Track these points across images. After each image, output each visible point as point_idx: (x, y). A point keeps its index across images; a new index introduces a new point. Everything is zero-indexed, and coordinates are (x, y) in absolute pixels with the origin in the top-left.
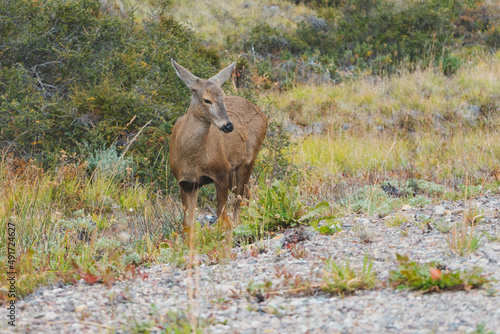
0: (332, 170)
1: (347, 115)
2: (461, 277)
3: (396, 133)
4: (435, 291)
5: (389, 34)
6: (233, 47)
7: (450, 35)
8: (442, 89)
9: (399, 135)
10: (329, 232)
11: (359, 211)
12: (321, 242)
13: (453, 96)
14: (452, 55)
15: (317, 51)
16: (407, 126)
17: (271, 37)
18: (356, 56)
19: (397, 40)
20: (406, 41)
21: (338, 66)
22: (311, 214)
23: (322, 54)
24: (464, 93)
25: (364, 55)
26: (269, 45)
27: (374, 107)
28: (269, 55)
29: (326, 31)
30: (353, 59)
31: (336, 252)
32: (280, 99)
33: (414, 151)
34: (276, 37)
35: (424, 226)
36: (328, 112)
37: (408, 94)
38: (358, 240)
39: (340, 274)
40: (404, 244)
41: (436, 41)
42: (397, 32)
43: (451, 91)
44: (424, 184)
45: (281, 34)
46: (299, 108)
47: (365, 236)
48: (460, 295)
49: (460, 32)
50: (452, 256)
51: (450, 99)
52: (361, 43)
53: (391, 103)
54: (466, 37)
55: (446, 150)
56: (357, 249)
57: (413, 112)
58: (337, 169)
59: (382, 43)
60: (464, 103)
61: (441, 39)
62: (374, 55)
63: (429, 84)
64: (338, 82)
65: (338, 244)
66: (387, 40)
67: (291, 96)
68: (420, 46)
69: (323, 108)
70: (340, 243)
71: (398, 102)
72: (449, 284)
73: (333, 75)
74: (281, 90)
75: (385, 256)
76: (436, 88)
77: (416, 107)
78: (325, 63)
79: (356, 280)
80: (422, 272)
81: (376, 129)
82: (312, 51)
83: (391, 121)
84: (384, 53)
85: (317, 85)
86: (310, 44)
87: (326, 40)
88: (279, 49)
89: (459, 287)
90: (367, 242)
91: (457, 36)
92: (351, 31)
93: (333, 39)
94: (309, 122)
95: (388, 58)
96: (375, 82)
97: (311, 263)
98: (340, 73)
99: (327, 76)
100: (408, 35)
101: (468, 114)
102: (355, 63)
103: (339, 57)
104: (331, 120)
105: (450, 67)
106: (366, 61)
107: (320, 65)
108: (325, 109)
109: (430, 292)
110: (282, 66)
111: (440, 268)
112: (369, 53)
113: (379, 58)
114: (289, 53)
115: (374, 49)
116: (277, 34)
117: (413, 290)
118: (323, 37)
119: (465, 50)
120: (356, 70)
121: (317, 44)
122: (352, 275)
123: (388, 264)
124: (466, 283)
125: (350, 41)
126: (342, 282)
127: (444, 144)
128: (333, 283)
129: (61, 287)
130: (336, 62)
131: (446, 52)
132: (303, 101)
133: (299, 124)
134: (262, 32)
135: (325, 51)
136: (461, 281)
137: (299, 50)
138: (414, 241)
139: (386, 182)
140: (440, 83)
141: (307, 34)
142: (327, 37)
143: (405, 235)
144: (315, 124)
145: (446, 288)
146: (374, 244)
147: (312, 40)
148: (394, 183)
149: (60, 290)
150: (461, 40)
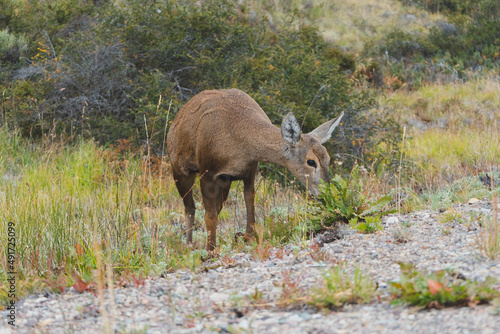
1: (469, 111)
2: (470, 290)
4: (433, 307)
6: (370, 52)
15: (448, 53)
17: (404, 42)
18: (484, 57)
21: (466, 67)
22: (373, 209)
23: (452, 56)
25: (492, 56)
26: (402, 49)
28: (402, 59)
29: (456, 35)
30: (481, 60)
31: (362, 253)
32: (408, 98)
34: (409, 42)
36: (451, 108)
40: (441, 243)
45: (415, 39)
46: (424, 105)
48: (462, 311)
52: (489, 45)
64: (465, 81)
67: (419, 95)
69: (447, 105)
73: (460, 75)
74: (410, 89)
78: (453, 63)
79: (346, 293)
80: (426, 283)
82: (443, 53)
85: (443, 84)
86: (441, 48)
87: (456, 43)
88: (412, 53)
89: (462, 302)
90: (400, 241)
92: (480, 34)
93: (462, 43)
94: (433, 118)
98: (469, 72)
99: (454, 75)
102: (483, 64)
103: (468, 59)
106: (493, 62)
107: (448, 66)
108: (449, 105)
109: (427, 309)
110: (413, 68)
112: (497, 54)
114: (421, 56)
116: (410, 39)
118: (454, 41)
120: (483, 70)
121: (448, 47)
125: (479, 43)
129: (47, 296)
130: (464, 63)
132: (430, 99)
133: (424, 120)
134: (396, 38)
135: (454, 54)
136: (467, 296)
137: (431, 53)
141: (438, 38)
142: (457, 40)
144: (439, 120)
147: (443, 45)
149: (45, 299)
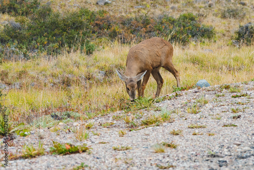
0: (26, 109)
1: (33, 78)
2: (78, 148)
3: (60, 88)
4: (68, 154)
5: (56, 31)
7: (89, 32)
8: (85, 62)
9: (62, 88)
10: (25, 135)
11: (39, 127)
12: (21, 140)
13: (91, 66)
14: (91, 43)
15: (16, 42)
16: (67, 83)
18: (38, 44)
19: (61, 35)
20: (66, 36)
21: (28, 50)
22: (16, 129)
23: (19, 44)
24: (97, 65)
25: (43, 44)
27: (48, 73)
29: (20, 30)
30: (36, 46)
31: (28, 143)
33: (70, 97)
35: (67, 131)
36: (23, 76)
37: (67, 66)
38: (38, 138)
39: (29, 150)
40: (58, 138)
41: (82, 35)
42: (61, 31)
43: (90, 64)
44: (73, 114)
46: (6, 75)
47: (40, 136)
48: (78, 154)
49: (96, 30)
50: (77, 141)
51: (89, 68)
52: (41, 37)
53: (57, 71)
54: (98, 33)
55: (87, 96)
56: (37, 141)
57: (70, 75)
58: (28, 108)
59: (52, 36)
60: (96, 70)
61: (84, 34)
62: (48, 44)
63: (78, 60)
64: (28, 59)
65: (29, 140)
66: (55, 35)
67: (2, 68)
68: (73, 38)
69: (20, 75)
70: (29, 139)
71: (62, 70)
72: (73, 150)
73: (25, 55)
75: (49, 143)
76: (81, 62)
77: (71, 73)
78: (21, 48)
79: (36, 152)
80: (63, 147)
81: (49, 85)
82: (13, 41)
83: (58, 81)
84: (54, 42)
85: (16, 61)
86: (11, 37)
87: (21, 35)
89: (77, 152)
90: (41, 138)
91: (94, 32)
92: (35, 30)
93: (25, 35)
94: (12, 82)
95: (56, 45)
96: (49, 59)
97: (17, 148)
98: (30, 54)
99: (22, 56)
100: (67, 32)
101: (99, 76)
102: (38, 48)
103: (29, 45)
104: (24, 81)
105: (89, 50)
106: (44, 47)
107: (18, 50)
108: (21, 74)
109: (66, 155)
111: (71, 145)
112: (46, 42)
113: (51, 45)
115: (48, 40)
117: (59, 154)
118: (19, 34)
119: (97, 40)
120: (38, 52)
121: (16, 37)
122: (34, 150)
123: (50, 146)
124: (80, 150)
125: (35, 35)
126: (30, 153)
127: (86, 93)
128: (26, 153)
130: (27, 48)
131: (88, 42)
132: (8, 70)
133: (7, 83)
135: (20, 42)
136: (78, 149)
137: (5, 41)
138: (62, 137)
139: (53, 113)
140: (84, 59)
141: (10, 31)
142: (21, 33)
143: (59, 135)
144: (16, 84)
145: (72, 153)
146: (44, 139)
147: (13, 35)
148: (58, 113)
150: (95, 35)
